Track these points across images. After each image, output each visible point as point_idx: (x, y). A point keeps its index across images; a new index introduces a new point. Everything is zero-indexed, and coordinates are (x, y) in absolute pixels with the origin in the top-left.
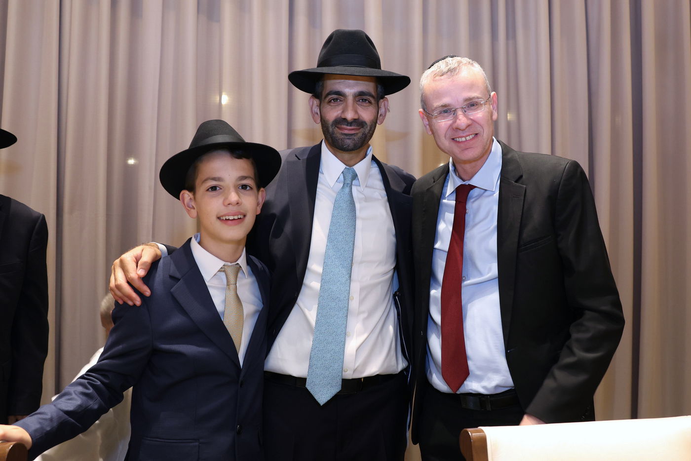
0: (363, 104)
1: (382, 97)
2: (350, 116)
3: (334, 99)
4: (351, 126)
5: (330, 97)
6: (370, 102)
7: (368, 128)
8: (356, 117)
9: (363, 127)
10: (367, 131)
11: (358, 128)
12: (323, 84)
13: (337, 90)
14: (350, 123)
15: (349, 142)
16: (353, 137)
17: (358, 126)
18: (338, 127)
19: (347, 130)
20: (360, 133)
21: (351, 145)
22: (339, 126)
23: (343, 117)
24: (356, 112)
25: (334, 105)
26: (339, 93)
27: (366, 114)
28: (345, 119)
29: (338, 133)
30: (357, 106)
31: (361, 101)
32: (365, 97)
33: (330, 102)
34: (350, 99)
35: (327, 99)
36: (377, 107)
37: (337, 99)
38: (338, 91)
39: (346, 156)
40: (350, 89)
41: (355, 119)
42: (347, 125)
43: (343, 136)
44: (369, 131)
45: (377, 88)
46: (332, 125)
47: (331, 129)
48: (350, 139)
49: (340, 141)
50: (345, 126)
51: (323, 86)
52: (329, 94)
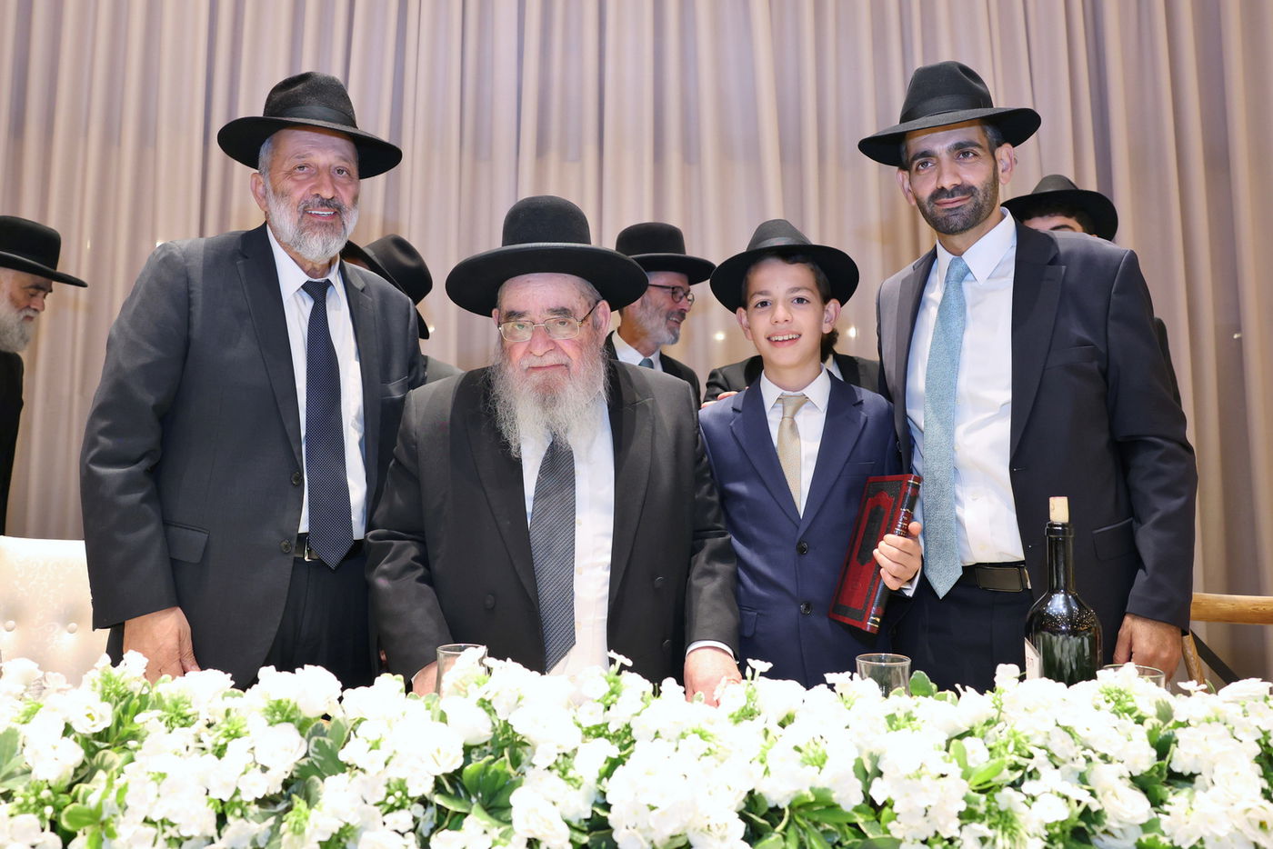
0: (968, 160)
1: (999, 145)
2: (948, 183)
3: (923, 164)
4: (953, 196)
5: (916, 162)
6: (975, 155)
7: (981, 194)
8: (958, 182)
9: (972, 195)
10: (981, 199)
11: (964, 197)
12: (906, 148)
13: (923, 150)
14: (951, 194)
15: (955, 219)
16: (960, 211)
17: (964, 194)
18: (938, 204)
19: (948, 203)
20: (968, 205)
21: (960, 224)
22: (938, 201)
23: (939, 187)
24: (957, 175)
25: (926, 172)
26: (927, 154)
27: (974, 174)
28: (943, 188)
29: (940, 212)
30: (958, 166)
31: (961, 156)
32: (966, 150)
33: (917, 169)
34: (945, 157)
35: (914, 167)
36: (992, 161)
37: (927, 163)
38: (925, 152)
39: (957, 240)
40: (941, 145)
41: (957, 187)
42: (948, 197)
43: (946, 214)
44: (985, 200)
45: (984, 131)
46: (929, 203)
47: (928, 209)
48: (956, 215)
49: (943, 221)
50: (945, 200)
51: (907, 151)
52: (915, 158)
